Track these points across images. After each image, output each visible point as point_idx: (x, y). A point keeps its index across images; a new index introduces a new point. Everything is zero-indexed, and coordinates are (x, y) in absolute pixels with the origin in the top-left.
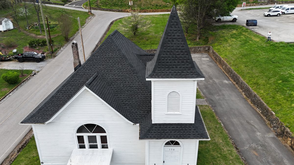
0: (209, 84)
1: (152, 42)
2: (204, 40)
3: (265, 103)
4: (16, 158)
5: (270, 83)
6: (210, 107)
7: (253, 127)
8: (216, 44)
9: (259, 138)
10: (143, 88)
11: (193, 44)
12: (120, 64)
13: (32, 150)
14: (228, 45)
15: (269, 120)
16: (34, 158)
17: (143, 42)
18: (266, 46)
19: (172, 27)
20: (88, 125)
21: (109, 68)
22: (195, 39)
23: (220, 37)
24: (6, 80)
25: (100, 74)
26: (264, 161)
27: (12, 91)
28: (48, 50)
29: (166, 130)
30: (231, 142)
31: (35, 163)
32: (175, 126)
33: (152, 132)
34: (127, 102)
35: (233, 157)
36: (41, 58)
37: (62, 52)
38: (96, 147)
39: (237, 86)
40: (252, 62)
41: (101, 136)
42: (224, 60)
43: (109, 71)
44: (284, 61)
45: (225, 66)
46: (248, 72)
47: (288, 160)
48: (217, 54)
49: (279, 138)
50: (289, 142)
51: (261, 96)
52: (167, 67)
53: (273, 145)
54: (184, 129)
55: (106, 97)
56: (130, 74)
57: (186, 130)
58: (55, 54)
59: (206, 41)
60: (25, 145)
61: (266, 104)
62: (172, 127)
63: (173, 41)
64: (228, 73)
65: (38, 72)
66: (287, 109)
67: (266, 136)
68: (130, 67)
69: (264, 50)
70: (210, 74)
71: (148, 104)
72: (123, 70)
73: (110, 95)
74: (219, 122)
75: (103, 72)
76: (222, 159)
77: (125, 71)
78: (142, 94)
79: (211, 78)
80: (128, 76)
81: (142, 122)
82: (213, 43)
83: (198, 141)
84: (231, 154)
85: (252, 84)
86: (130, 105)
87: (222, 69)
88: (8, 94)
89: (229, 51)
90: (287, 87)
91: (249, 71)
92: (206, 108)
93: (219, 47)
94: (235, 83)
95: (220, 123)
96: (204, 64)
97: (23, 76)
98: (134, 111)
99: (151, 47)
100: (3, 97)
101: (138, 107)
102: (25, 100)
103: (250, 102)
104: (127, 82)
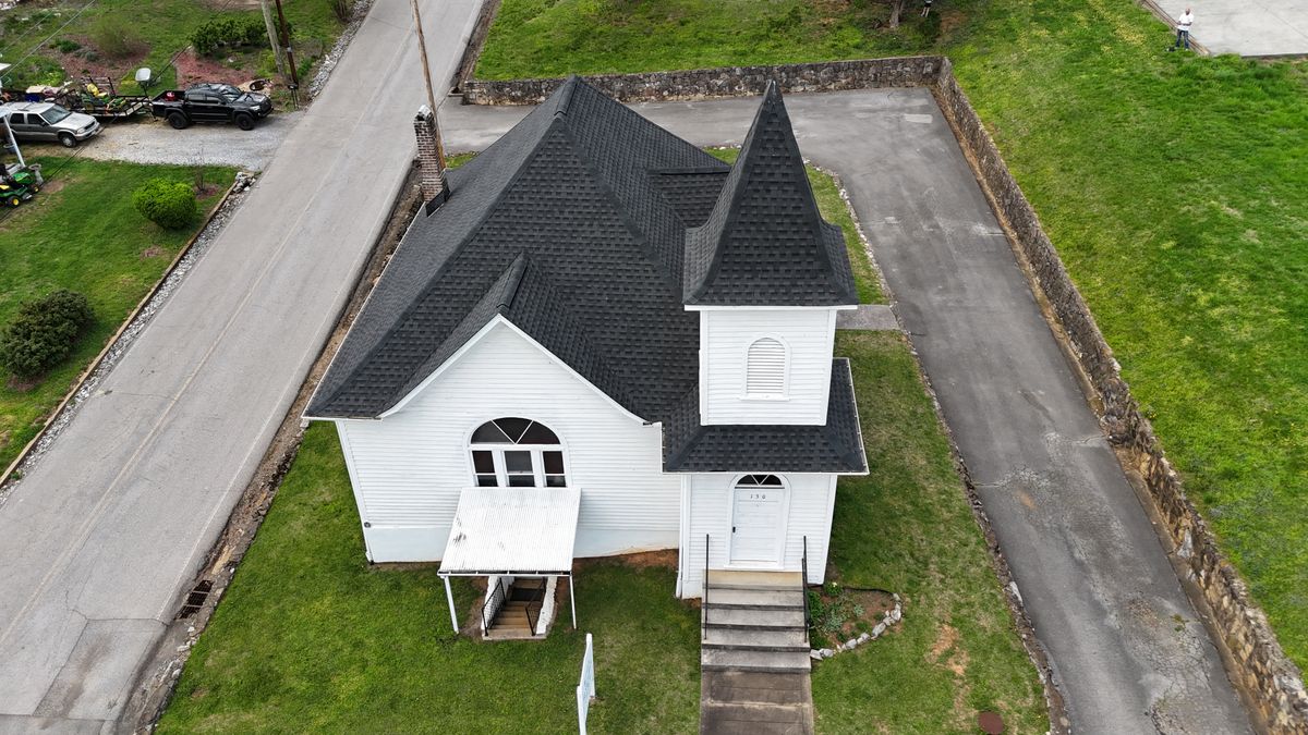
0: (916, 241)
1: (701, 35)
2: (922, 28)
3: (1098, 325)
4: (270, 505)
5: (1133, 250)
6: (904, 339)
7: (1041, 413)
8: (969, 49)
9: (1050, 450)
10: (671, 307)
11: (872, 46)
12: (596, 223)
13: (314, 482)
14: (1014, 57)
15: (1100, 389)
16: (328, 507)
17: (662, 31)
18: (1162, 73)
19: (765, 149)
20: (506, 423)
21: (562, 237)
22: (884, 19)
23: (987, 16)
24: (153, 217)
25: (535, 261)
26: (1046, 525)
27: (182, 258)
28: (275, 70)
29: (742, 444)
30: (955, 463)
31: (336, 521)
32: (770, 434)
33: (699, 451)
34: (622, 355)
35: (951, 512)
36: (258, 111)
37: (333, 81)
38: (529, 482)
39: (1019, 248)
40: (1091, 154)
41: (544, 453)
42: (987, 133)
43: (563, 247)
44: (1209, 151)
45: (988, 161)
46: (1066, 197)
47: (1124, 522)
48: (965, 98)
49: (1119, 452)
50: (1144, 465)
51: (1089, 300)
52: (748, 268)
53: (1090, 476)
54: (794, 441)
55: (561, 343)
56: (631, 259)
57: (801, 444)
58: (304, 91)
59: (930, 31)
60: (288, 465)
61: (1099, 332)
62: (761, 437)
63: (768, 191)
64: (995, 189)
65: (257, 175)
66: (1164, 355)
67: (1074, 444)
68: (629, 235)
69: (1147, 95)
70: (926, 192)
71: (688, 361)
72: (609, 245)
73: (571, 333)
74: (927, 395)
75: (542, 251)
76: (917, 518)
77: (613, 248)
78: (670, 329)
79: (928, 215)
80: (624, 267)
81: (669, 417)
82: (959, 41)
83: (833, 477)
84: (946, 505)
85: (1072, 247)
86: (633, 363)
87: (977, 169)
88: (169, 273)
89: (1014, 93)
90: (1188, 270)
91: (1072, 193)
92: (890, 341)
93: (976, 66)
94: (1013, 235)
95: (930, 400)
96: (909, 144)
97: (204, 192)
98: (647, 383)
99: (700, 59)
100: (156, 286)
101: (657, 370)
102: (242, 298)
103: (1054, 315)
104: (621, 287)
